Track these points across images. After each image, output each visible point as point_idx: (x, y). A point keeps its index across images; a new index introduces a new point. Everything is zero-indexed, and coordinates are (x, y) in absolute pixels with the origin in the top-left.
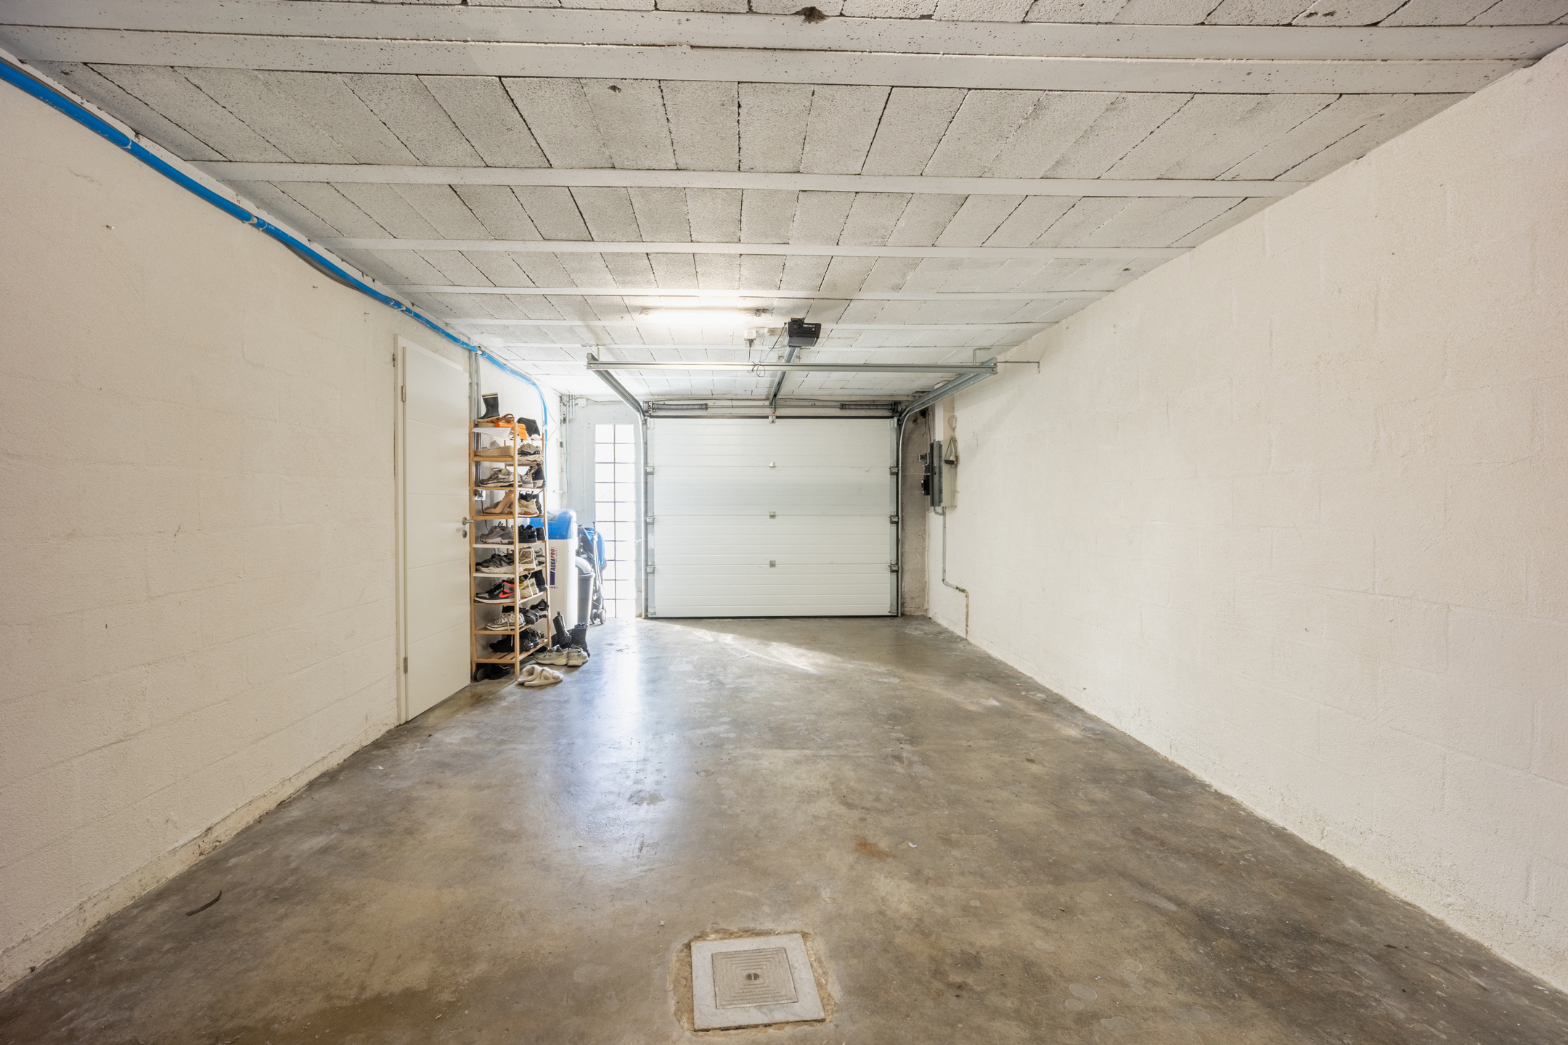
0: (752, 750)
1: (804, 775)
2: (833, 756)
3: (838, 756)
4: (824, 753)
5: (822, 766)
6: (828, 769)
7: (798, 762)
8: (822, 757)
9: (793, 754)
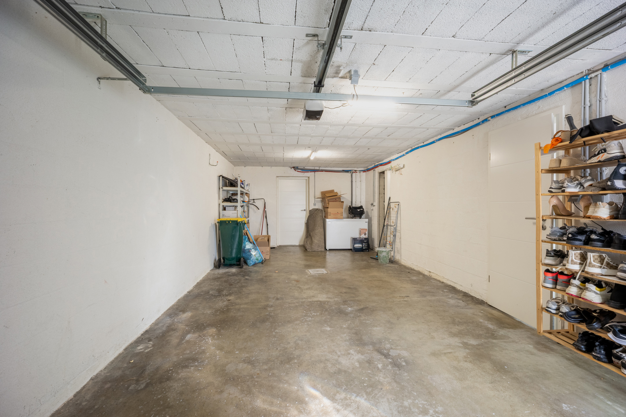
0: (331, 300)
1: (311, 293)
2: (301, 299)
3: (299, 299)
4: (304, 300)
5: (305, 296)
6: (303, 295)
7: (313, 296)
8: (305, 298)
9: (315, 299)
